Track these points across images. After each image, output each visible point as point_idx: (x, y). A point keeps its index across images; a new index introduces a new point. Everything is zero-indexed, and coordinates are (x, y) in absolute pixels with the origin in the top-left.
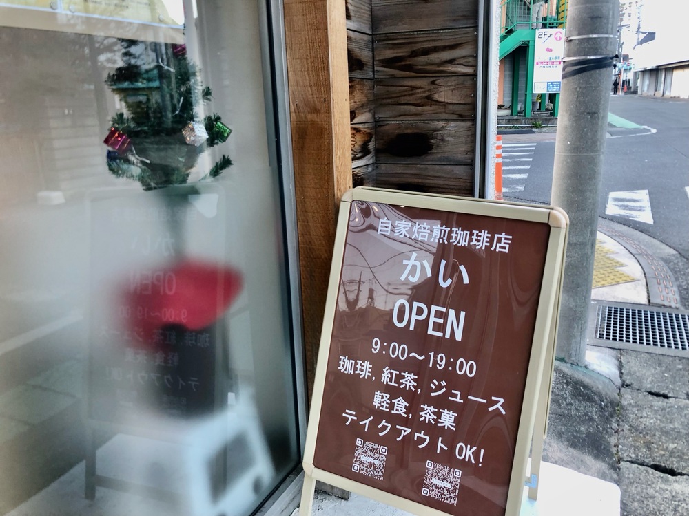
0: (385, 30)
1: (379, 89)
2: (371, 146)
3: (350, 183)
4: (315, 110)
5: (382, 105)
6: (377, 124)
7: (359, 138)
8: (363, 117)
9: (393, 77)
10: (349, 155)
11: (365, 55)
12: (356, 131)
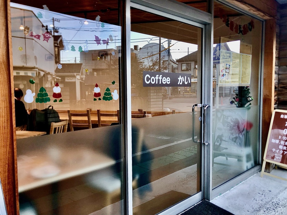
0: (281, 81)
1: (279, 92)
2: (277, 103)
3: (274, 109)
4: (268, 96)
5: (279, 95)
6: (278, 99)
7: (275, 101)
8: (276, 97)
9: (283, 90)
10: (274, 104)
11: (277, 86)
12: (275, 100)
